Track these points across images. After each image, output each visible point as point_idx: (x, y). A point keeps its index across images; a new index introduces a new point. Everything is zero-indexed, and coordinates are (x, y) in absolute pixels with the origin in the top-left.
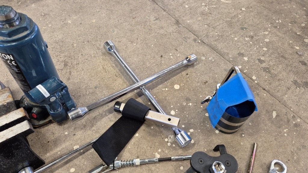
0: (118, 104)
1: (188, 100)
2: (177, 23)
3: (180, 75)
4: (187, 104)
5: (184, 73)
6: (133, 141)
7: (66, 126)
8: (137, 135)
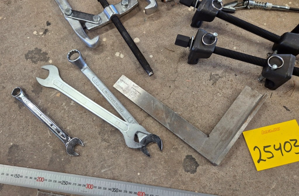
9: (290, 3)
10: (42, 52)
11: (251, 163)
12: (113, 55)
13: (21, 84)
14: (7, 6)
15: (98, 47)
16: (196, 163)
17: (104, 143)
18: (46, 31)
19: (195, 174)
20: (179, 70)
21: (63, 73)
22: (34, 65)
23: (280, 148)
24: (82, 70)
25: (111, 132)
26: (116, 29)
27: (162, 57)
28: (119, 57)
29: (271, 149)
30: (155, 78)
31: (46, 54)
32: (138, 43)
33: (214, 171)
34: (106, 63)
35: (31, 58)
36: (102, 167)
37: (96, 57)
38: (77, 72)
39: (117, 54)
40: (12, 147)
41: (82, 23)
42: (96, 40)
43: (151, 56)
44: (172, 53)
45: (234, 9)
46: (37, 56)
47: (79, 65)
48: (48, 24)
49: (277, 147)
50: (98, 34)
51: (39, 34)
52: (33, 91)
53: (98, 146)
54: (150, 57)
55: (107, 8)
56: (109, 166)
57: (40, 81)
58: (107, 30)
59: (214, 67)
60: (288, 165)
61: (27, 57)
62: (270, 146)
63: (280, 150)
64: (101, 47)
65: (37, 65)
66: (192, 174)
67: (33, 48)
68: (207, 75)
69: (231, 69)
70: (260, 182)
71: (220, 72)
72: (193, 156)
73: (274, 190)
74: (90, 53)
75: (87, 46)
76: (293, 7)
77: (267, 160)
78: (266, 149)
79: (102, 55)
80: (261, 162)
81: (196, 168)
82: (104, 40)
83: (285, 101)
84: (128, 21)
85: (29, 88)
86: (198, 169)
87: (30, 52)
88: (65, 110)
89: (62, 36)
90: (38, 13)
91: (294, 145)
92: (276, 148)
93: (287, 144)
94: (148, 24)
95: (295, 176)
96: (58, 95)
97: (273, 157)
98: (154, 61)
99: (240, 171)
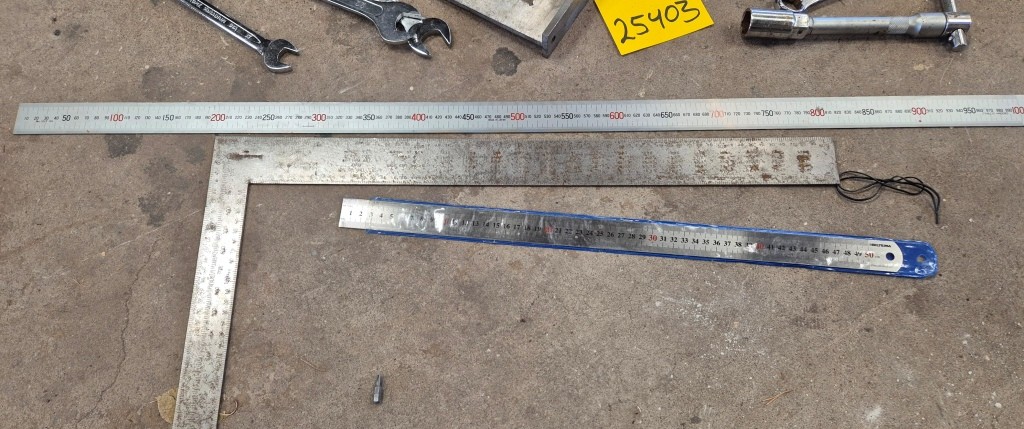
11: (612, 47)
16: (516, 58)
17: (339, 47)
19: (515, 76)
23: (659, 17)
25: (351, 26)
29: (644, 20)
36: (340, 86)
40: (148, 72)
49: (654, 15)
53: (328, 52)
56: (354, 83)
60: (674, 41)
62: (642, 16)
63: (659, 21)
66: (510, 77)
70: (627, 72)
72: (510, 49)
73: (650, 81)
77: (638, 37)
78: (635, 21)
80: (627, 41)
81: (516, 67)
86: (519, 67)
91: (683, 9)
92: (653, 17)
93: (671, 9)
95: (685, 57)
97: (647, 31)
99: (592, 61)
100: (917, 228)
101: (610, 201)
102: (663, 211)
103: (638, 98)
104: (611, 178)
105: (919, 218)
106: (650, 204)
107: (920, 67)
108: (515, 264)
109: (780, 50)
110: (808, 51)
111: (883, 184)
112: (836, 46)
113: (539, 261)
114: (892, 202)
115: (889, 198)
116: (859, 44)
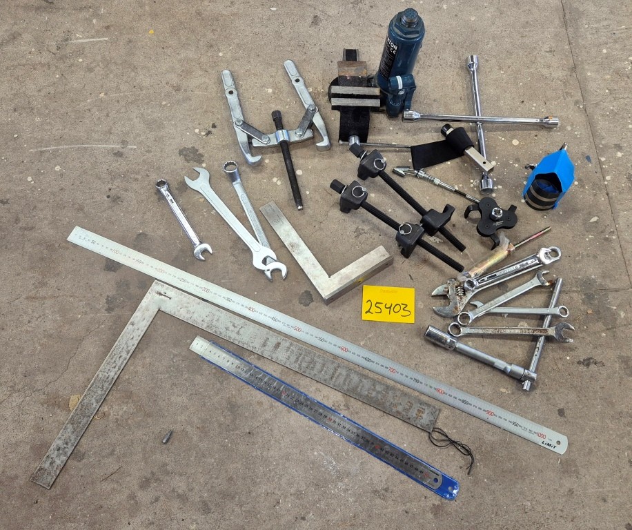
0: (448, 127)
1: (517, 160)
2: (574, 68)
3: (528, 132)
4: (513, 163)
5: (534, 133)
6: (442, 166)
7: (394, 122)
8: (449, 163)
9: (461, 185)
10: (198, 153)
11: (360, 313)
12: (270, 179)
13: (167, 178)
14: (174, 93)
15: (257, 166)
16: (312, 299)
17: (232, 258)
18: (209, 133)
19: (307, 307)
20: (329, 214)
21: (213, 181)
22: (186, 164)
23: (390, 308)
24: (234, 183)
25: (243, 249)
26: (281, 154)
27: (318, 197)
28: (276, 184)
29: (382, 306)
30: (304, 214)
31: (202, 156)
32: (299, 176)
33: (325, 310)
34: (261, 185)
35: (185, 156)
36: (223, 278)
37: (253, 175)
38: (228, 184)
39: (275, 180)
41: (250, 138)
42: (257, 158)
43: (308, 193)
44: (329, 196)
45: (404, 173)
46: (192, 155)
47: (232, 177)
48: (214, 126)
50: (262, 154)
51: (200, 134)
52: (177, 189)
53: (226, 259)
54: (306, 193)
55: (280, 131)
56: (230, 279)
57: (188, 181)
58: (273, 152)
59: (363, 222)
60: (391, 323)
61: (181, 153)
62: (382, 303)
63: (389, 310)
64: (260, 167)
65: (189, 164)
66: (304, 307)
67: (190, 146)
68: (353, 227)
69: (378, 229)
70: (360, 329)
71: (366, 228)
72: (311, 293)
73: (369, 338)
74: (248, 170)
75: (246, 161)
76: (461, 190)
77: (375, 314)
78: (377, 305)
79: (259, 176)
80: (368, 313)
81: (310, 303)
82: (267, 161)
83: (413, 271)
84: (297, 151)
85: (174, 185)
86: (311, 305)
87: (185, 149)
88: (204, 216)
89: (224, 143)
90: (206, 111)
91: (403, 309)
92: (387, 306)
93: (398, 306)
94: (316, 160)
95: (392, 334)
96: (202, 200)
97: (380, 312)
98: (309, 197)
99: (347, 316)
100: (457, 472)
101: (320, 391)
102: (341, 408)
103: (359, 345)
104: (325, 380)
105: (461, 467)
106: (337, 401)
107: (503, 390)
108: (260, 403)
109: (439, 350)
110: (453, 357)
111: (453, 443)
112: (468, 361)
113: (272, 406)
114: (452, 453)
115: (452, 451)
116: (480, 365)
